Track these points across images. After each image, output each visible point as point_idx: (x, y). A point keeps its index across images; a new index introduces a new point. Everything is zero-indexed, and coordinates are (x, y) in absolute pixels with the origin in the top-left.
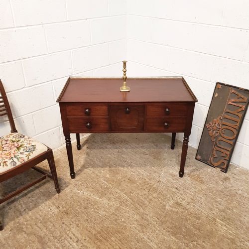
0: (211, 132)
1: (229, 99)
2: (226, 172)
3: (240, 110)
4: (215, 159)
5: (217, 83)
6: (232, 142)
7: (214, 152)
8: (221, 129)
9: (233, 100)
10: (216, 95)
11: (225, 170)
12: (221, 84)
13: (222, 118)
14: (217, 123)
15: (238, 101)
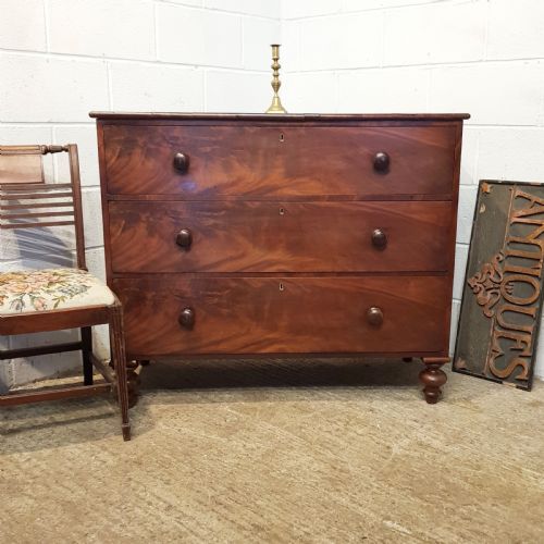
0: (480, 295)
1: (512, 212)
2: (529, 389)
3: (539, 231)
4: (499, 359)
5: (482, 182)
6: (532, 311)
7: (496, 343)
8: (502, 286)
9: (521, 213)
10: (482, 210)
11: (527, 383)
12: (489, 182)
13: (501, 258)
14: (493, 272)
15: (532, 211)
